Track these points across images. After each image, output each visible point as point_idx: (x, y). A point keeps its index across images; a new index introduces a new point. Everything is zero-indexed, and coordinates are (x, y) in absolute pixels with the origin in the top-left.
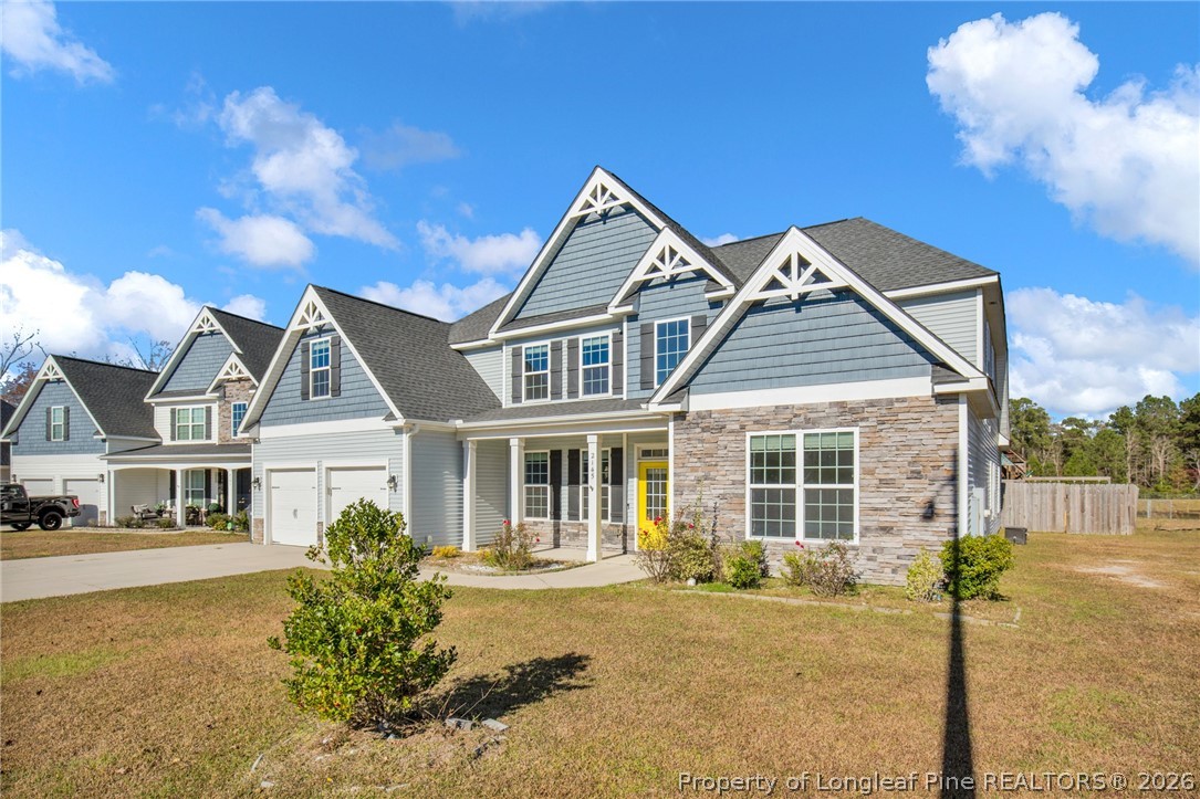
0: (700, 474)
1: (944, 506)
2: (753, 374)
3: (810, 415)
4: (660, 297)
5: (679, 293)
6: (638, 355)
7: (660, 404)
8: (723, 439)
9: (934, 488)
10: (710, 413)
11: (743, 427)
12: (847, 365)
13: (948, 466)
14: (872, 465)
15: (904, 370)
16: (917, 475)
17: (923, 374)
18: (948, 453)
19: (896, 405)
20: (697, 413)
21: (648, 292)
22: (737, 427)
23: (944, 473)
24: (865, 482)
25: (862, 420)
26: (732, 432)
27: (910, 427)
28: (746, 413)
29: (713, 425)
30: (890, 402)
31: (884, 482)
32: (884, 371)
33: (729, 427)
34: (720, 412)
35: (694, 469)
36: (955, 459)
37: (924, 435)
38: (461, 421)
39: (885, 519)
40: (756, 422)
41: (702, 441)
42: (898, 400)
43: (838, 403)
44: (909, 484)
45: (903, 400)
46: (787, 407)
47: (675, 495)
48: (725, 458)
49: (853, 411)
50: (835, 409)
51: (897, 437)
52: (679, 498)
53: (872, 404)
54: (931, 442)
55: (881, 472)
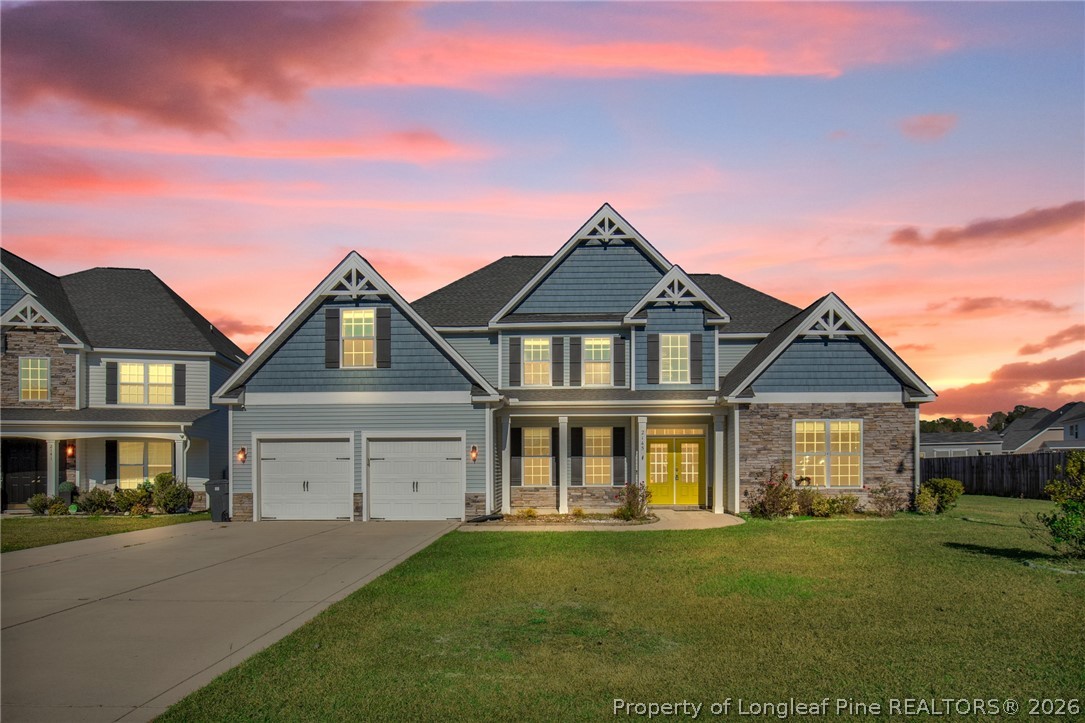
0: (760, 446)
1: (908, 465)
2: (796, 382)
3: (835, 411)
4: (663, 315)
5: (679, 315)
6: (645, 357)
7: (737, 397)
8: (776, 423)
9: (903, 454)
10: (767, 406)
11: (791, 416)
12: (855, 382)
13: (910, 442)
14: (870, 442)
15: (886, 388)
16: (895, 447)
17: (897, 390)
18: (909, 435)
19: (885, 407)
20: (758, 405)
21: (652, 310)
22: (786, 415)
23: (908, 447)
24: (866, 452)
25: (865, 415)
26: (783, 418)
27: (892, 420)
28: (793, 407)
29: (770, 413)
30: (881, 405)
31: (878, 451)
32: (877, 387)
33: (781, 415)
34: (774, 405)
35: (755, 443)
36: (913, 438)
37: (898, 425)
38: (517, 400)
39: (878, 473)
40: (800, 413)
41: (761, 424)
42: (885, 404)
43: (851, 404)
44: (892, 453)
45: (888, 404)
46: (820, 405)
47: (740, 461)
48: (779, 436)
49: (860, 409)
50: (849, 408)
51: (884, 426)
52: (743, 463)
53: (870, 405)
54: (902, 429)
55: (876, 446)
